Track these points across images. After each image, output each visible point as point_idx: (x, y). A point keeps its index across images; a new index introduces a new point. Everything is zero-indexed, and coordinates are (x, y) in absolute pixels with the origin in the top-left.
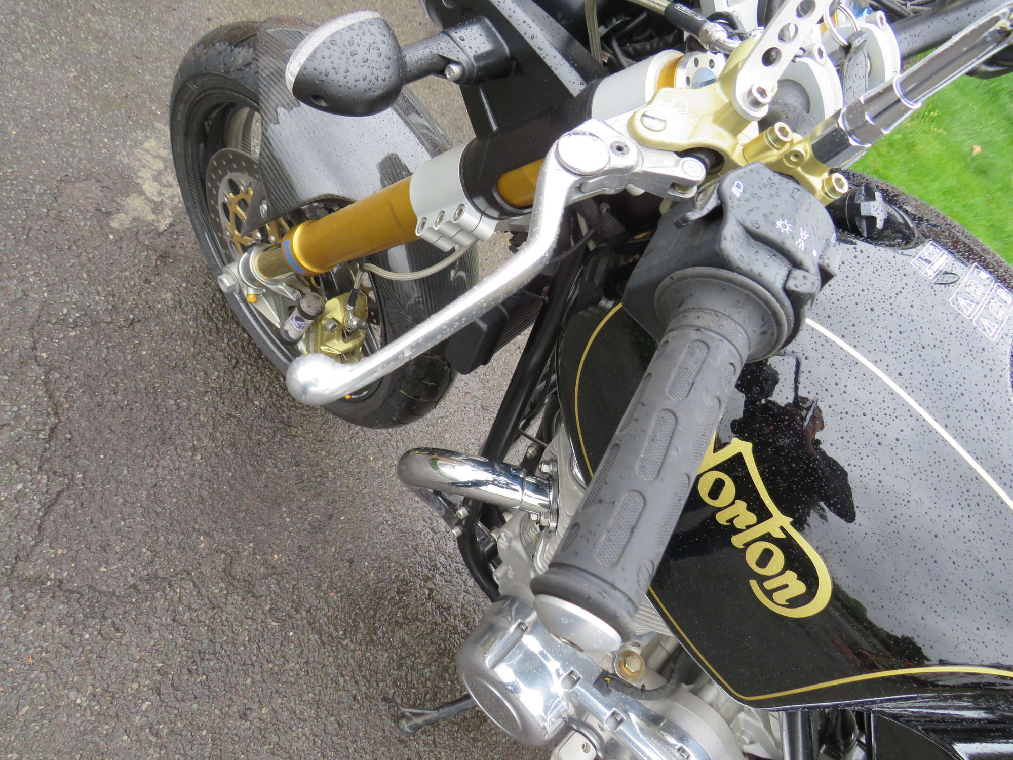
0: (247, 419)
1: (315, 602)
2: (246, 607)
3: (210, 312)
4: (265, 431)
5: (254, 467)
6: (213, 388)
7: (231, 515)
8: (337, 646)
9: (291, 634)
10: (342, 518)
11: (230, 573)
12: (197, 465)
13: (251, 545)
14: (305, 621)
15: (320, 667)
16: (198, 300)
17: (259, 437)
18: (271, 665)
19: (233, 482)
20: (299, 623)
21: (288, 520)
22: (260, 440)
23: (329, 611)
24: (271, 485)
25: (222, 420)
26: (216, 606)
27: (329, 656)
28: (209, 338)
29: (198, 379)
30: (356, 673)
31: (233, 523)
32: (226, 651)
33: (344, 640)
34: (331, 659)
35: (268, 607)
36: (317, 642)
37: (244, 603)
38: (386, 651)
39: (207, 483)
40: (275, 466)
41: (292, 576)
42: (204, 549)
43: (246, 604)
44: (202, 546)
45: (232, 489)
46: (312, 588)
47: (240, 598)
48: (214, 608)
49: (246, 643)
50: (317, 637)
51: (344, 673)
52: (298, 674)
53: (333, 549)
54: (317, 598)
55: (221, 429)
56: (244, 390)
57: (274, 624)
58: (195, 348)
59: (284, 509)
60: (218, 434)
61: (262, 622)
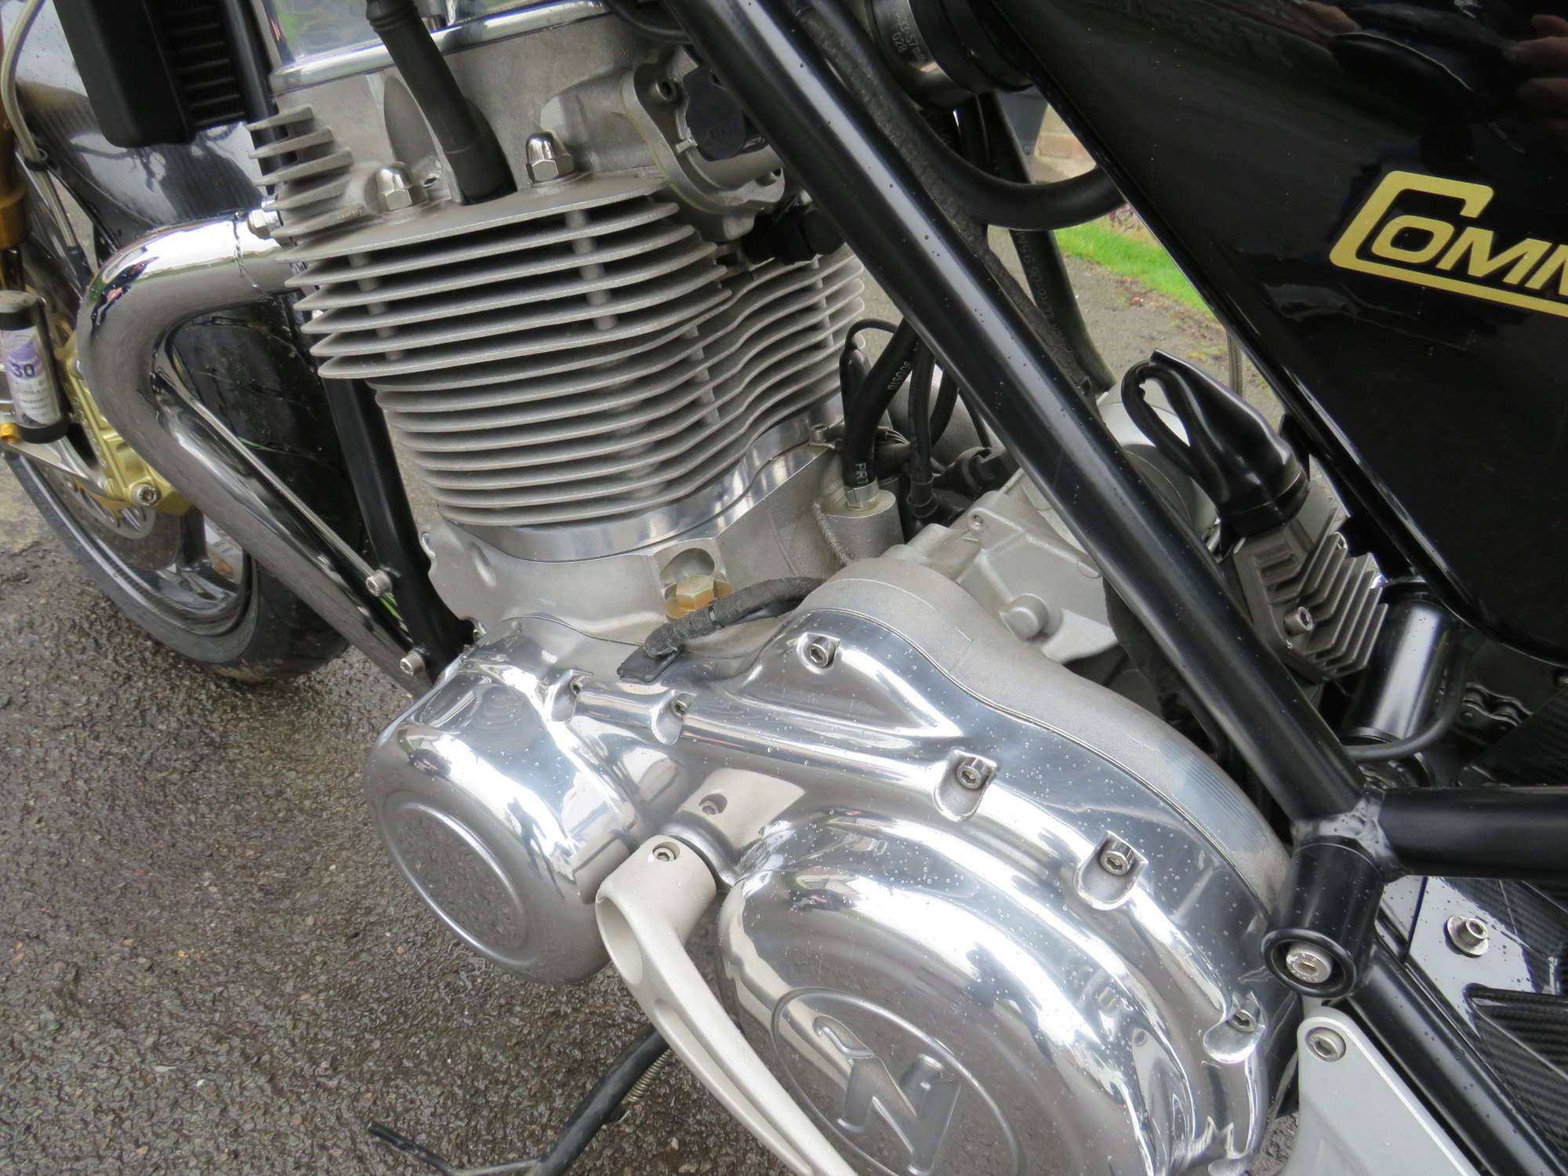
0: (142, 753)
1: (265, 1019)
2: (99, 1049)
3: (86, 625)
4: (178, 765)
5: (149, 820)
6: (76, 719)
7: (90, 900)
8: (313, 1093)
9: (200, 1083)
10: (333, 867)
11: (72, 996)
12: (30, 834)
13: (129, 942)
14: (237, 1054)
15: (266, 1139)
16: (62, 615)
17: (164, 774)
18: (142, 1151)
19: (101, 850)
20: (222, 1059)
21: (213, 889)
22: (164, 778)
23: (295, 1027)
24: (183, 843)
25: (89, 762)
26: (28, 1054)
27: (291, 1113)
28: (78, 657)
29: (49, 712)
30: (359, 1139)
31: (92, 913)
32: (35, 1137)
33: (330, 1078)
34: (297, 1120)
35: (150, 1041)
36: (262, 1091)
37: (93, 1043)
38: (438, 1083)
39: (47, 858)
40: (195, 811)
41: (214, 980)
42: (21, 962)
43: (101, 1043)
44: (20, 957)
45: (98, 859)
46: (258, 993)
47: (86, 1034)
48: (23, 1058)
49: (90, 1117)
50: (262, 1081)
51: (329, 1144)
52: (209, 1162)
53: (310, 921)
54: (267, 1008)
55: (86, 776)
56: (137, 713)
57: (161, 1069)
58: (48, 674)
59: (207, 874)
60: (80, 783)
61: (133, 1069)
